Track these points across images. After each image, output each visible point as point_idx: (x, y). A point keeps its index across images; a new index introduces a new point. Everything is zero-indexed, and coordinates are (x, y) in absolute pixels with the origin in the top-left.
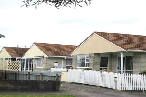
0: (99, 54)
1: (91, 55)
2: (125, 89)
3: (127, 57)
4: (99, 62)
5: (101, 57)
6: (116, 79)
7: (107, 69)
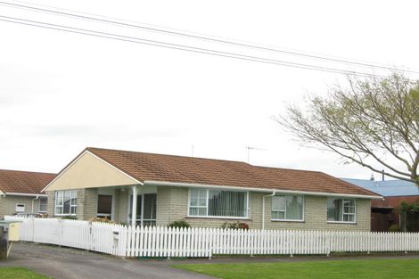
0: (95, 189)
1: (79, 191)
2: (133, 255)
3: (146, 195)
4: (94, 205)
5: (100, 196)
6: (117, 236)
7: (109, 218)
